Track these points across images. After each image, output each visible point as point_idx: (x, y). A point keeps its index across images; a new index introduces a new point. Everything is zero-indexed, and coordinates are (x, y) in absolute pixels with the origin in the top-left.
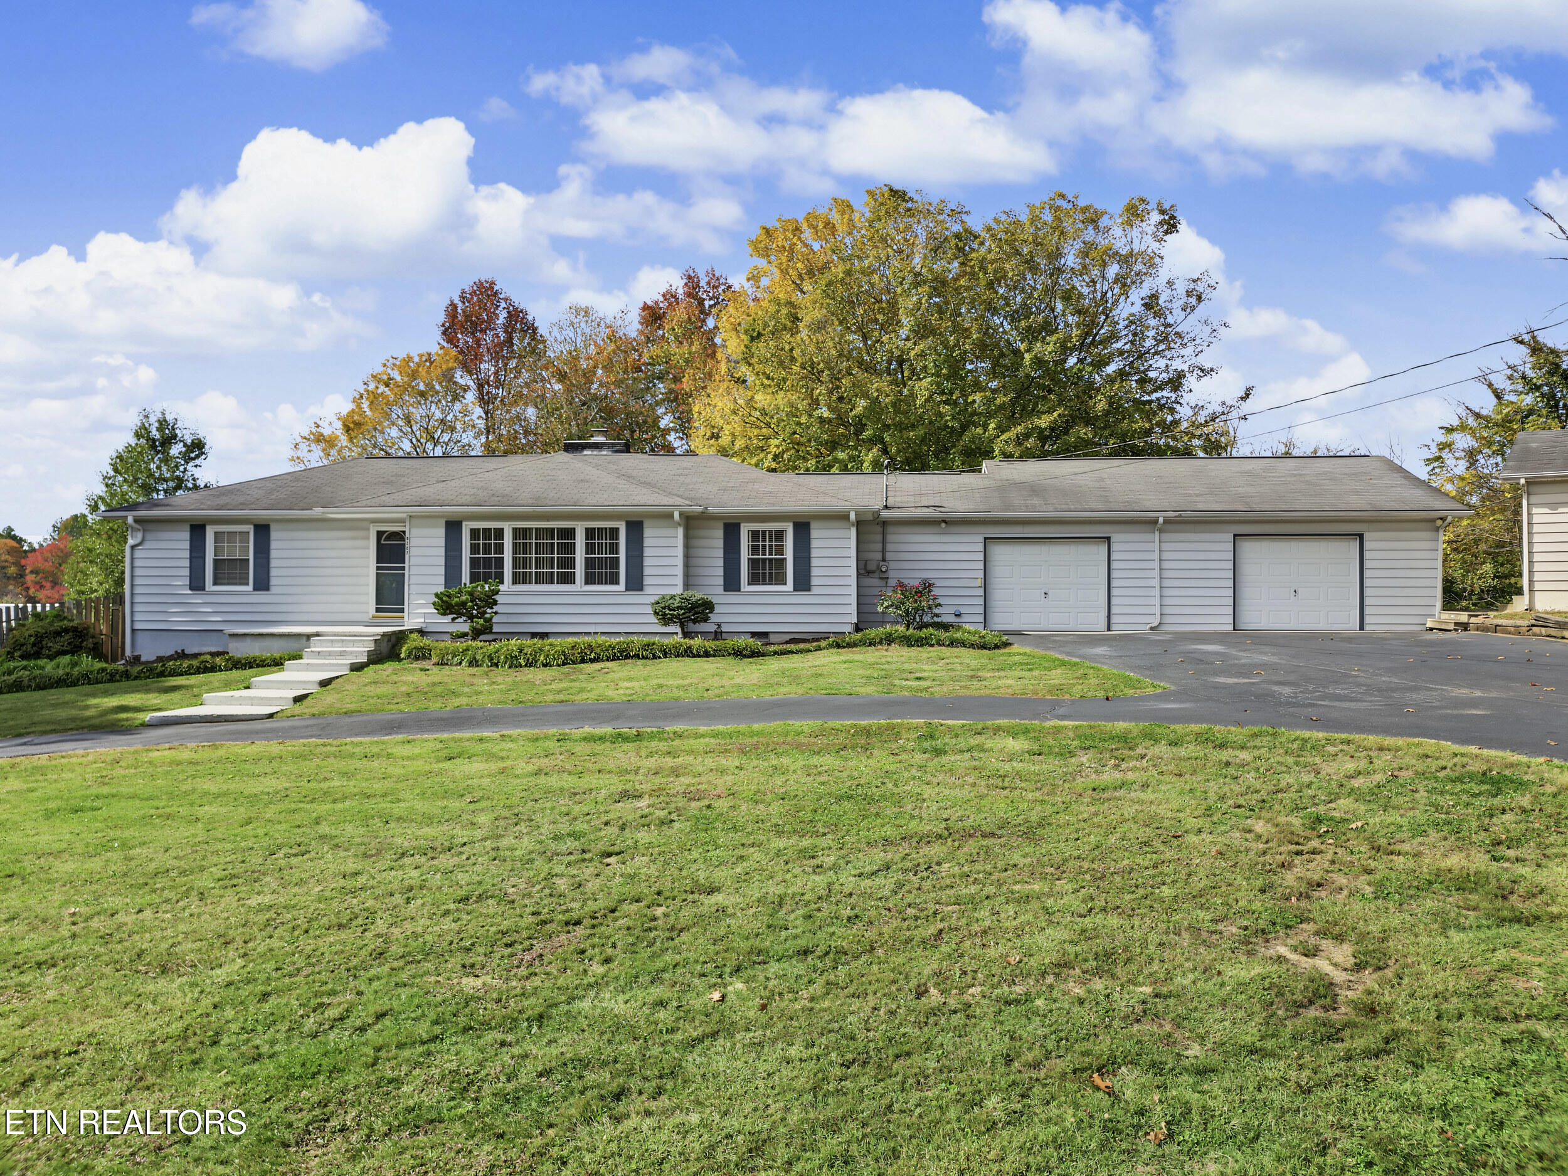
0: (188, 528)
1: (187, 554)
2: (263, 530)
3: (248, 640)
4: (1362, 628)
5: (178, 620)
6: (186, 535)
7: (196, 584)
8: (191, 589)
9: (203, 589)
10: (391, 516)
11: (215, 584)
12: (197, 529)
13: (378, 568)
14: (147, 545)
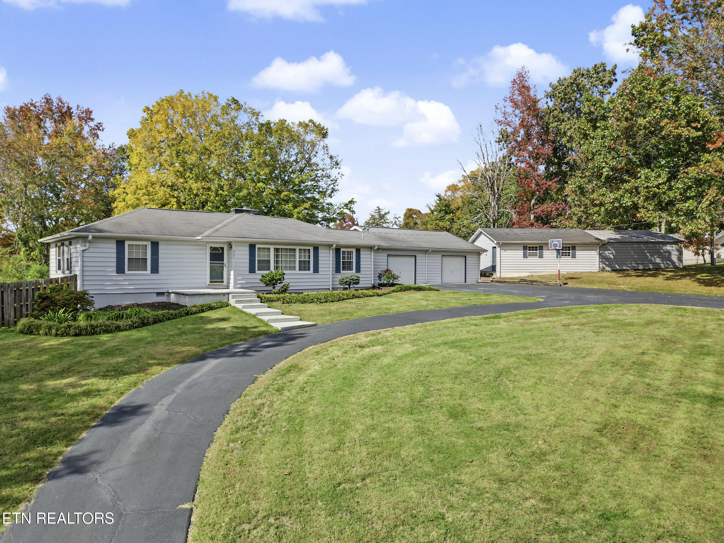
0: (115, 242)
1: (115, 255)
2: (155, 245)
3: (197, 297)
4: (465, 282)
5: (110, 289)
6: (114, 246)
7: (120, 270)
8: (117, 273)
9: (124, 273)
10: (219, 241)
11: (128, 270)
12: (120, 243)
13: (211, 263)
14: (91, 250)
